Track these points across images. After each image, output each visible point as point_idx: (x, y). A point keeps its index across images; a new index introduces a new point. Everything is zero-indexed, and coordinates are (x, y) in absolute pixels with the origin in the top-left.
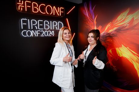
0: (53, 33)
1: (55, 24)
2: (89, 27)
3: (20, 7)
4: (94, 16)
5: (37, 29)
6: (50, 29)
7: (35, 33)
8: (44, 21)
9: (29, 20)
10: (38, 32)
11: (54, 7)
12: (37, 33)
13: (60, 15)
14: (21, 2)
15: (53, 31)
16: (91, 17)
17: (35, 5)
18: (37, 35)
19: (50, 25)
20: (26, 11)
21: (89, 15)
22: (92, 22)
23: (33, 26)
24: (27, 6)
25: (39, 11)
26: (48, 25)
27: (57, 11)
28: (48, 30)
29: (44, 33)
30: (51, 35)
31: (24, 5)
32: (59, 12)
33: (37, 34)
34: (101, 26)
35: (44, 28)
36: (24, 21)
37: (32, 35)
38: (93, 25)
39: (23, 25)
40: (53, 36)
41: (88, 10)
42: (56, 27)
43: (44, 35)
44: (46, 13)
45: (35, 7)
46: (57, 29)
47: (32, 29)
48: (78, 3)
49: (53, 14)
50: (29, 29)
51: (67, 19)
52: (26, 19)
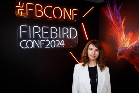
0: (63, 43)
1: (65, 31)
2: (114, 34)
4: (120, 18)
5: (40, 38)
6: (58, 38)
7: (38, 44)
8: (50, 28)
9: (30, 26)
10: (42, 42)
11: (65, 9)
13: (73, 19)
14: (21, 5)
15: (63, 41)
16: (117, 20)
17: (39, 8)
18: (40, 47)
19: (58, 32)
20: (27, 15)
21: (113, 17)
22: (118, 27)
23: (35, 34)
24: (28, 9)
25: (44, 14)
26: (56, 32)
27: (69, 14)
28: (55, 40)
29: (50, 43)
30: (59, 45)
31: (25, 8)
32: (71, 14)
33: (40, 44)
34: (132, 33)
35: (50, 37)
36: (23, 29)
37: (33, 46)
38: (121, 31)
39: (22, 33)
40: (63, 47)
41: (113, 10)
42: (67, 35)
43: (50, 45)
44: (54, 17)
45: (38, 10)
46: (68, 38)
47: (34, 38)
48: (99, 3)
49: (63, 18)
50: (30, 38)
51: (83, 24)
52: (27, 26)
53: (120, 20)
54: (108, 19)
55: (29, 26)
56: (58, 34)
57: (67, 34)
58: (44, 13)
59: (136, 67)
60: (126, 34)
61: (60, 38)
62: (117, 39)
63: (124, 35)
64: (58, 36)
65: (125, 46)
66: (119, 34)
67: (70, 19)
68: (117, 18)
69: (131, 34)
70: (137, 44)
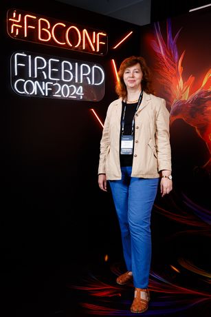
0: (81, 91)
1: (85, 70)
2: (165, 80)
3: (15, 28)
4: (177, 53)
5: (46, 78)
6: (73, 82)
7: (42, 88)
8: (60, 62)
9: (30, 56)
10: (49, 86)
11: (85, 31)
12: (47, 89)
13: (98, 50)
14: (17, 18)
15: (81, 87)
17: (44, 25)
18: (45, 93)
19: (73, 71)
20: (26, 36)
21: (165, 52)
23: (38, 70)
24: (27, 26)
25: (52, 38)
26: (70, 71)
27: (92, 40)
28: (69, 84)
29: (61, 88)
30: (75, 95)
31: (22, 23)
32: (94, 42)
33: (45, 89)
35: (60, 78)
36: (20, 59)
37: (35, 90)
39: (18, 66)
40: (81, 97)
41: (165, 39)
42: (88, 78)
43: (60, 93)
44: (67, 44)
45: (43, 29)
46: (89, 83)
47: (36, 77)
48: (141, 25)
49: (82, 48)
50: (30, 76)
51: (113, 60)
52: (25, 55)
53: (176, 57)
54: (156, 55)
55: (28, 55)
56: (74, 75)
57: (88, 76)
58: (51, 35)
59: (197, 131)
60: (185, 79)
61: (77, 81)
62: (170, 89)
63: (181, 81)
64: (74, 79)
65: (183, 99)
66: (173, 80)
67: (94, 50)
68: (171, 53)
69: (191, 79)
70: (199, 94)
